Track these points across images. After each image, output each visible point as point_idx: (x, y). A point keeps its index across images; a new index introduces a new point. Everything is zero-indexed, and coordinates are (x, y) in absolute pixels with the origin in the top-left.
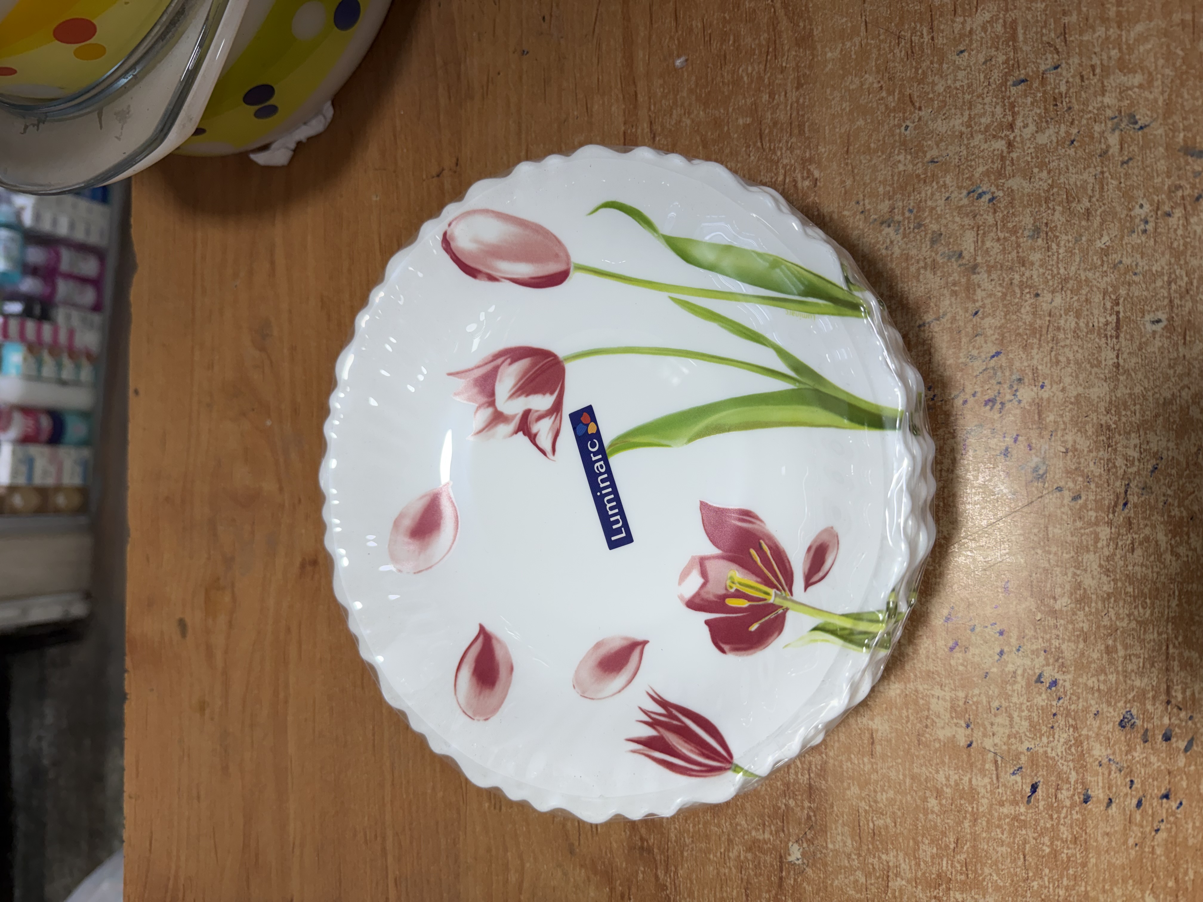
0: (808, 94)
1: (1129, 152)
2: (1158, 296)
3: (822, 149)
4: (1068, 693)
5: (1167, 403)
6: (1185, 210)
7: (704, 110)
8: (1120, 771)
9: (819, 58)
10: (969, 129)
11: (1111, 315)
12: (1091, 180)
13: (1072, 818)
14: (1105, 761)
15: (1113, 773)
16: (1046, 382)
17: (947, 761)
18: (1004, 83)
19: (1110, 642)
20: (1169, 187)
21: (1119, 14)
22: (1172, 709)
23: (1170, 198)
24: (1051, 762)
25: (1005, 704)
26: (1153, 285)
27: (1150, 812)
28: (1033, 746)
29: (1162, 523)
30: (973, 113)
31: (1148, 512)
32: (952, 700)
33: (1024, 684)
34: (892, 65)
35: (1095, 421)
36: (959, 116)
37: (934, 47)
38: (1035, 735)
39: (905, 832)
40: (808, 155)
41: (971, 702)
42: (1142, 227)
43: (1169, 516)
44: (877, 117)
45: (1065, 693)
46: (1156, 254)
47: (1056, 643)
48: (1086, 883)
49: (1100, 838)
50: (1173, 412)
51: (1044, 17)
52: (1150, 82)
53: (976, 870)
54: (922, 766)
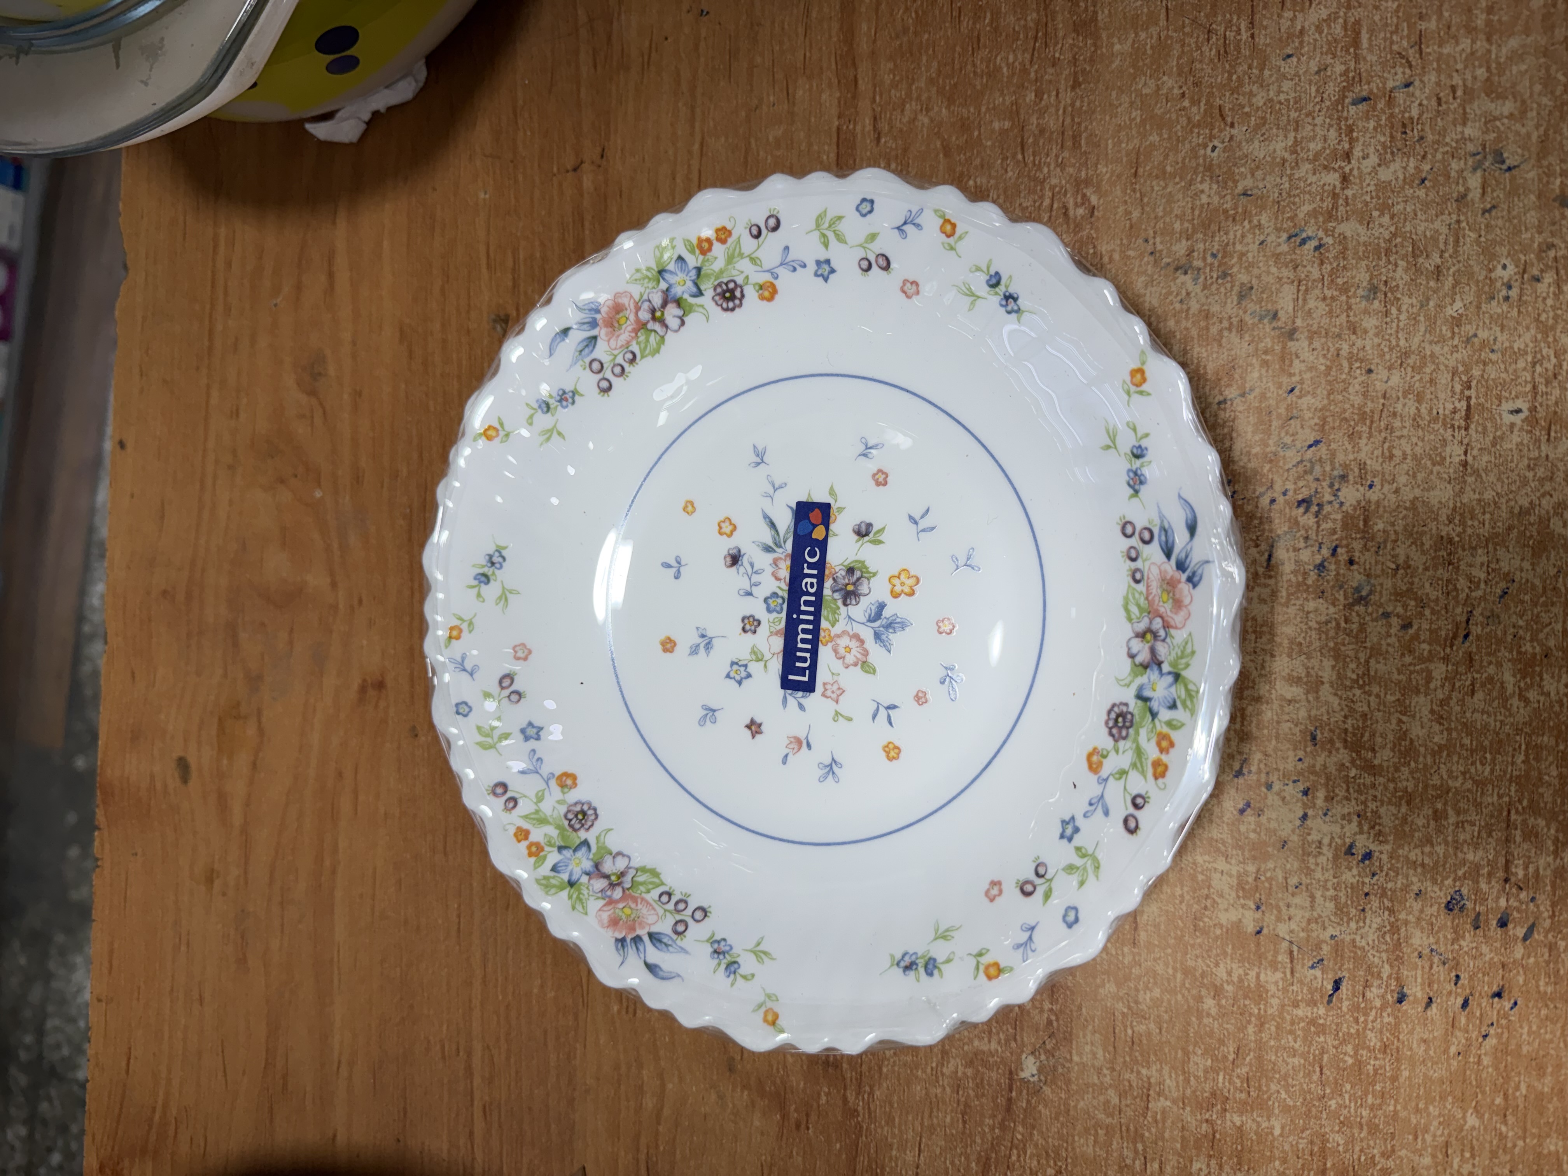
0: (1088, 96)
1: (1493, 199)
2: (1519, 380)
3: (1102, 169)
4: (1385, 868)
5: (1524, 512)
6: (1557, 274)
7: (948, 107)
8: (1444, 963)
9: (1104, 50)
10: (1294, 156)
11: (1460, 401)
12: (1444, 230)
13: (1382, 1021)
14: (1426, 951)
15: (1435, 966)
16: (1376, 480)
17: (1229, 951)
18: (1341, 100)
19: (1439, 806)
20: (1539, 246)
21: (1488, 23)
22: (1510, 888)
23: (1540, 259)
24: (1359, 953)
25: (1305, 881)
26: (1514, 366)
27: (1478, 1014)
28: (1338, 933)
29: (1509, 660)
30: (1299, 137)
31: (1494, 647)
32: (1239, 876)
33: (1330, 856)
34: (1198, 66)
35: (1434, 531)
36: (1281, 138)
37: (1254, 48)
38: (1342, 919)
39: (1173, 1040)
40: (1083, 174)
41: (1263, 878)
42: (1504, 292)
43: (1519, 653)
44: (1176, 133)
45: (1381, 868)
46: (1520, 328)
47: (1372, 806)
48: (1396, 1101)
49: (1415, 1046)
50: (1530, 524)
51: (1395, 20)
52: (1524, 112)
53: (1260, 1086)
54: (1197, 957)
